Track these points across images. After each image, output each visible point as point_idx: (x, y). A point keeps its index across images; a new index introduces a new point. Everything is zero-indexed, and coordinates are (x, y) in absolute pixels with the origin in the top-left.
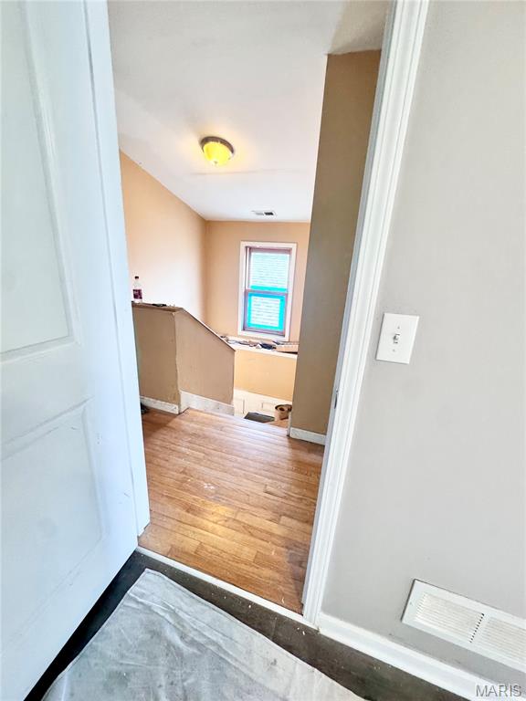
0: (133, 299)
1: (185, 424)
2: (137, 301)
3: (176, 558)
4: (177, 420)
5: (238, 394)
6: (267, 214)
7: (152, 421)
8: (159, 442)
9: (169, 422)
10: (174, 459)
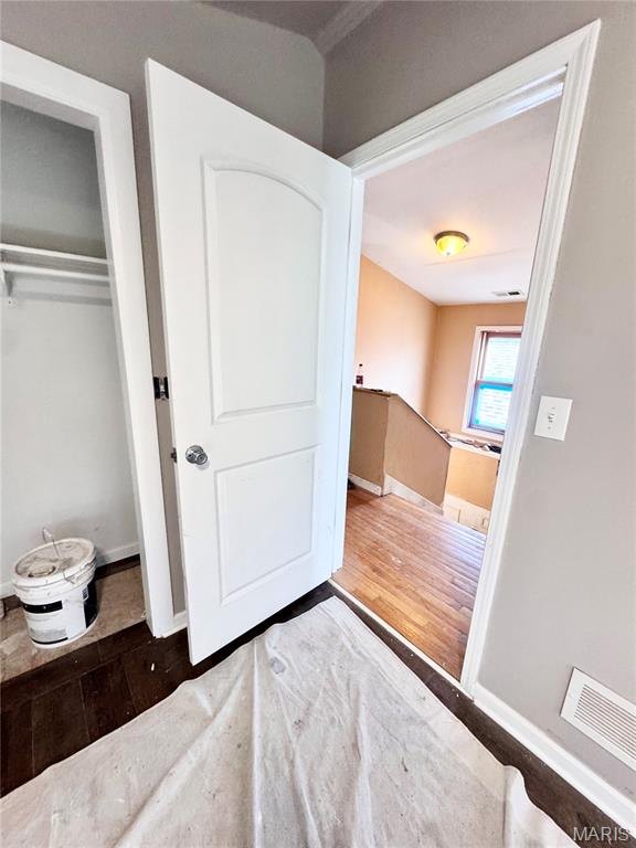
0: (355, 384)
1: (385, 506)
2: (358, 386)
3: (358, 598)
4: (378, 500)
5: (448, 498)
6: (511, 294)
7: (356, 496)
8: (358, 514)
9: (371, 500)
10: (369, 529)
